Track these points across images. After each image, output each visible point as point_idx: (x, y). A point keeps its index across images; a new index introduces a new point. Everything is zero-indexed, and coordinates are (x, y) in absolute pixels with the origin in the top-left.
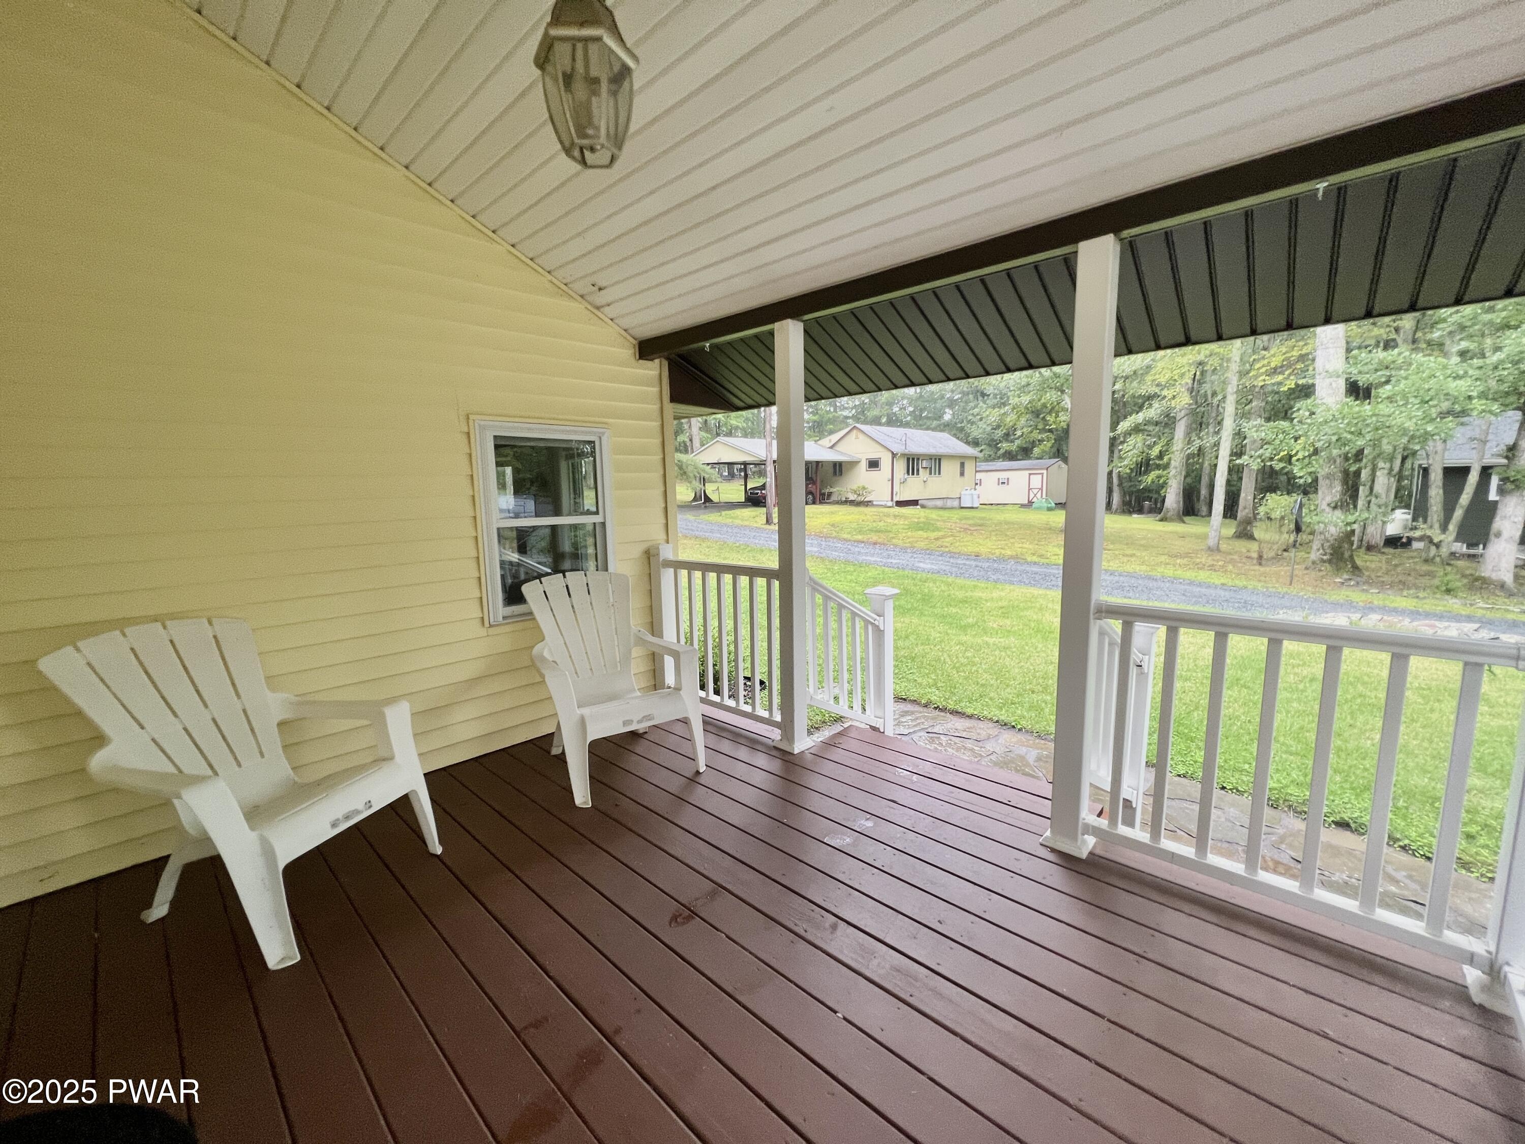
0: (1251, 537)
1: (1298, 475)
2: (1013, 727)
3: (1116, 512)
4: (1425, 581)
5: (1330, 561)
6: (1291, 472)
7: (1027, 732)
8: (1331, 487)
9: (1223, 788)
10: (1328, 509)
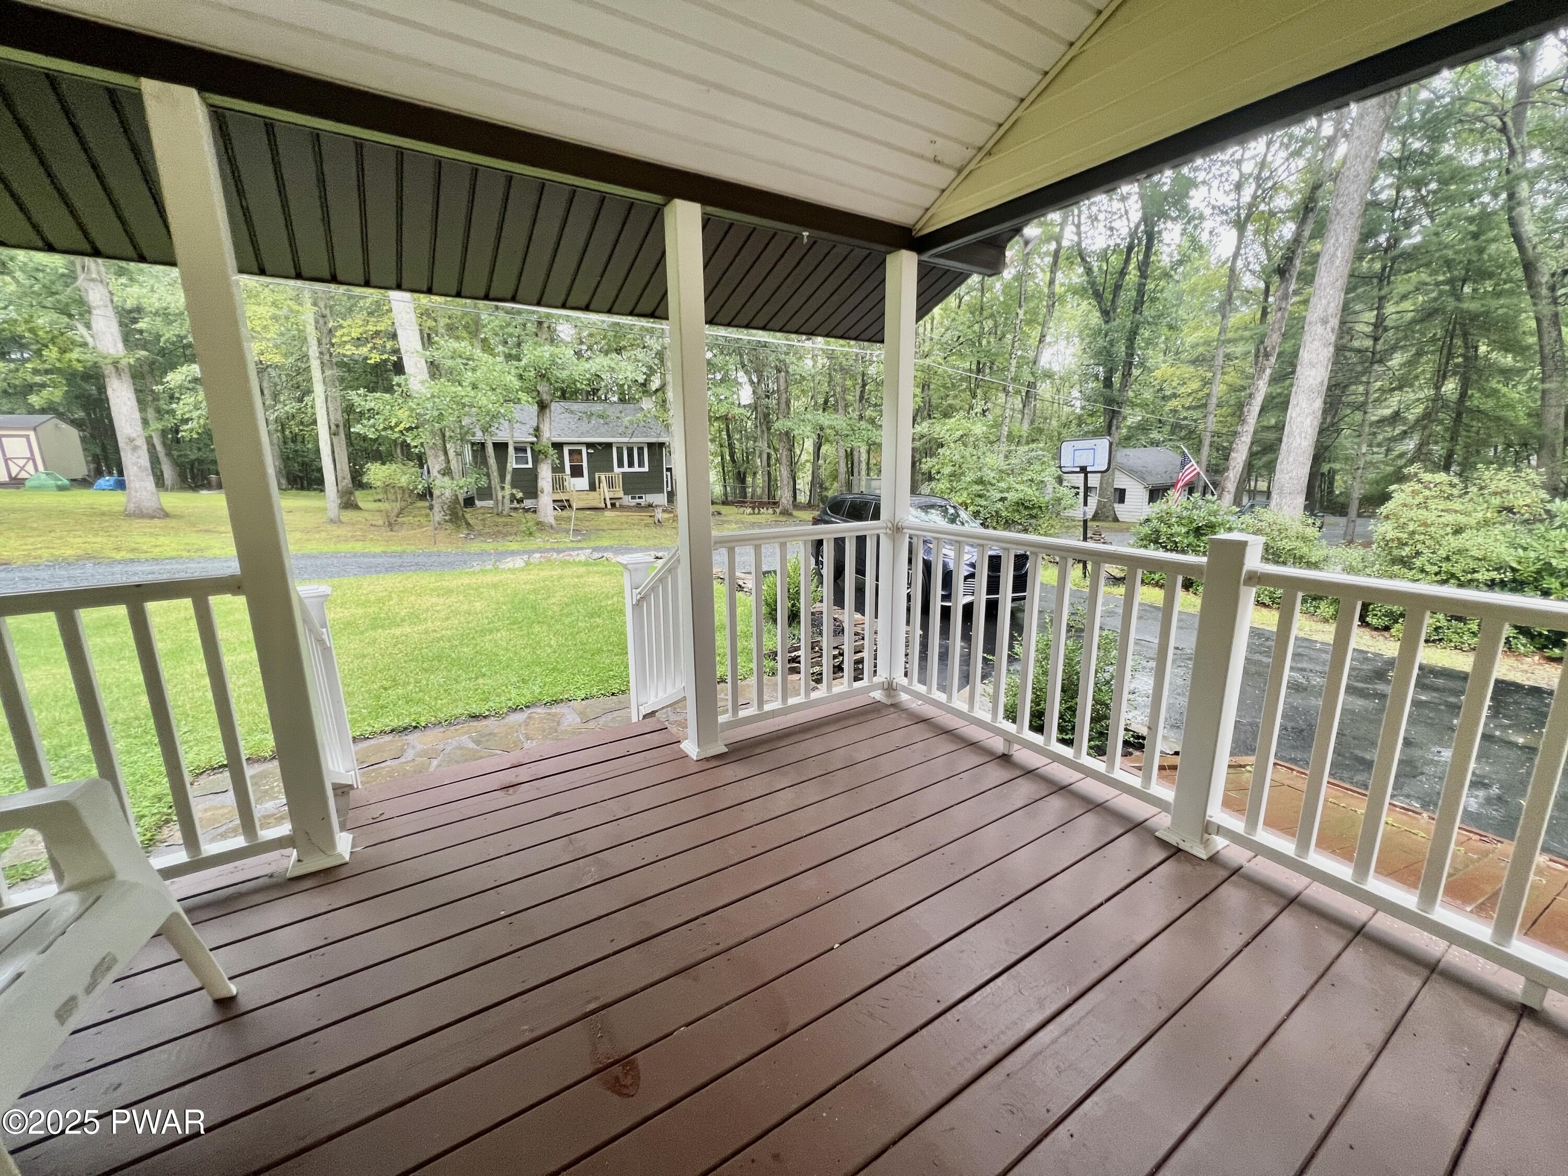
0: (356, 507)
1: (413, 444)
2: (416, 727)
3: (172, 489)
4: (509, 529)
5: (451, 521)
6: (405, 441)
7: (435, 725)
8: (436, 456)
9: (613, 694)
10: (439, 476)
